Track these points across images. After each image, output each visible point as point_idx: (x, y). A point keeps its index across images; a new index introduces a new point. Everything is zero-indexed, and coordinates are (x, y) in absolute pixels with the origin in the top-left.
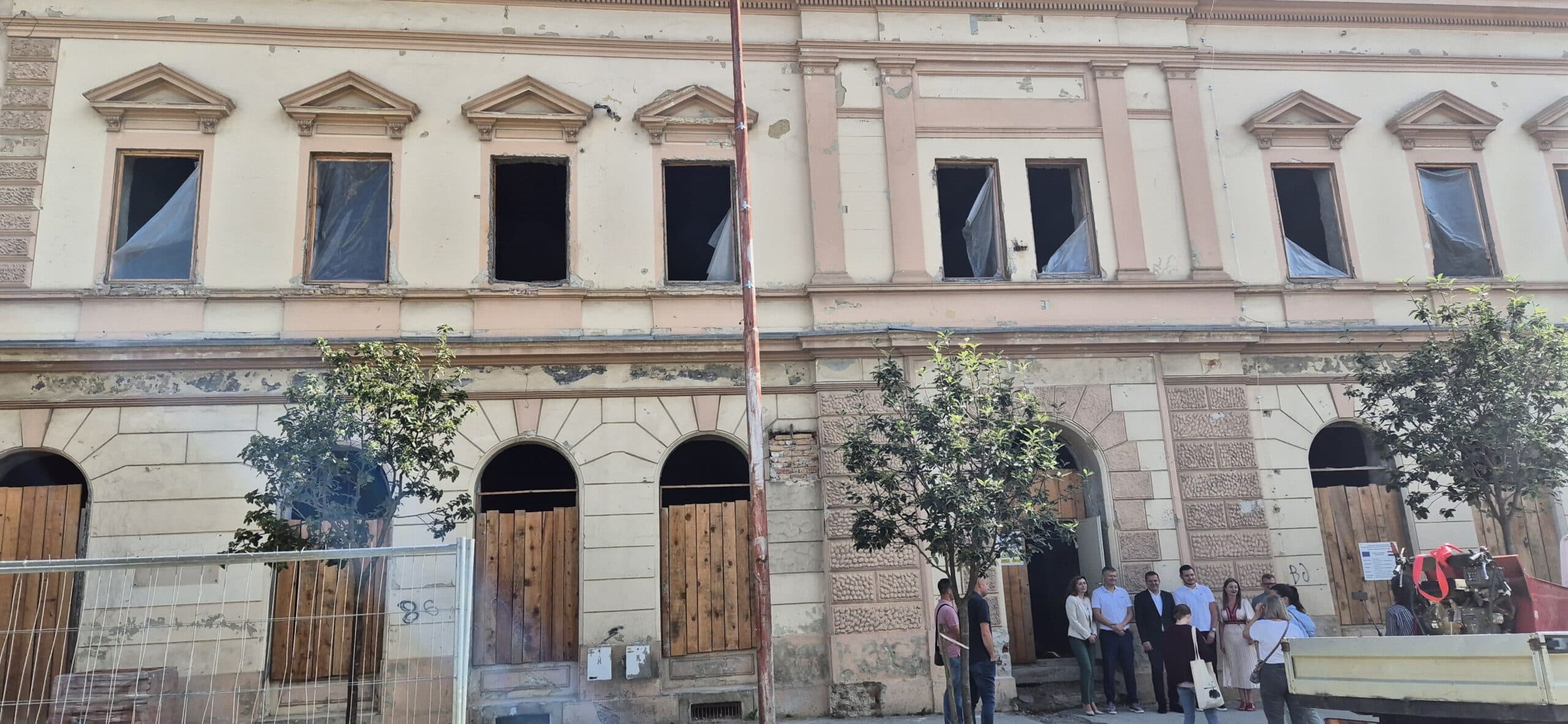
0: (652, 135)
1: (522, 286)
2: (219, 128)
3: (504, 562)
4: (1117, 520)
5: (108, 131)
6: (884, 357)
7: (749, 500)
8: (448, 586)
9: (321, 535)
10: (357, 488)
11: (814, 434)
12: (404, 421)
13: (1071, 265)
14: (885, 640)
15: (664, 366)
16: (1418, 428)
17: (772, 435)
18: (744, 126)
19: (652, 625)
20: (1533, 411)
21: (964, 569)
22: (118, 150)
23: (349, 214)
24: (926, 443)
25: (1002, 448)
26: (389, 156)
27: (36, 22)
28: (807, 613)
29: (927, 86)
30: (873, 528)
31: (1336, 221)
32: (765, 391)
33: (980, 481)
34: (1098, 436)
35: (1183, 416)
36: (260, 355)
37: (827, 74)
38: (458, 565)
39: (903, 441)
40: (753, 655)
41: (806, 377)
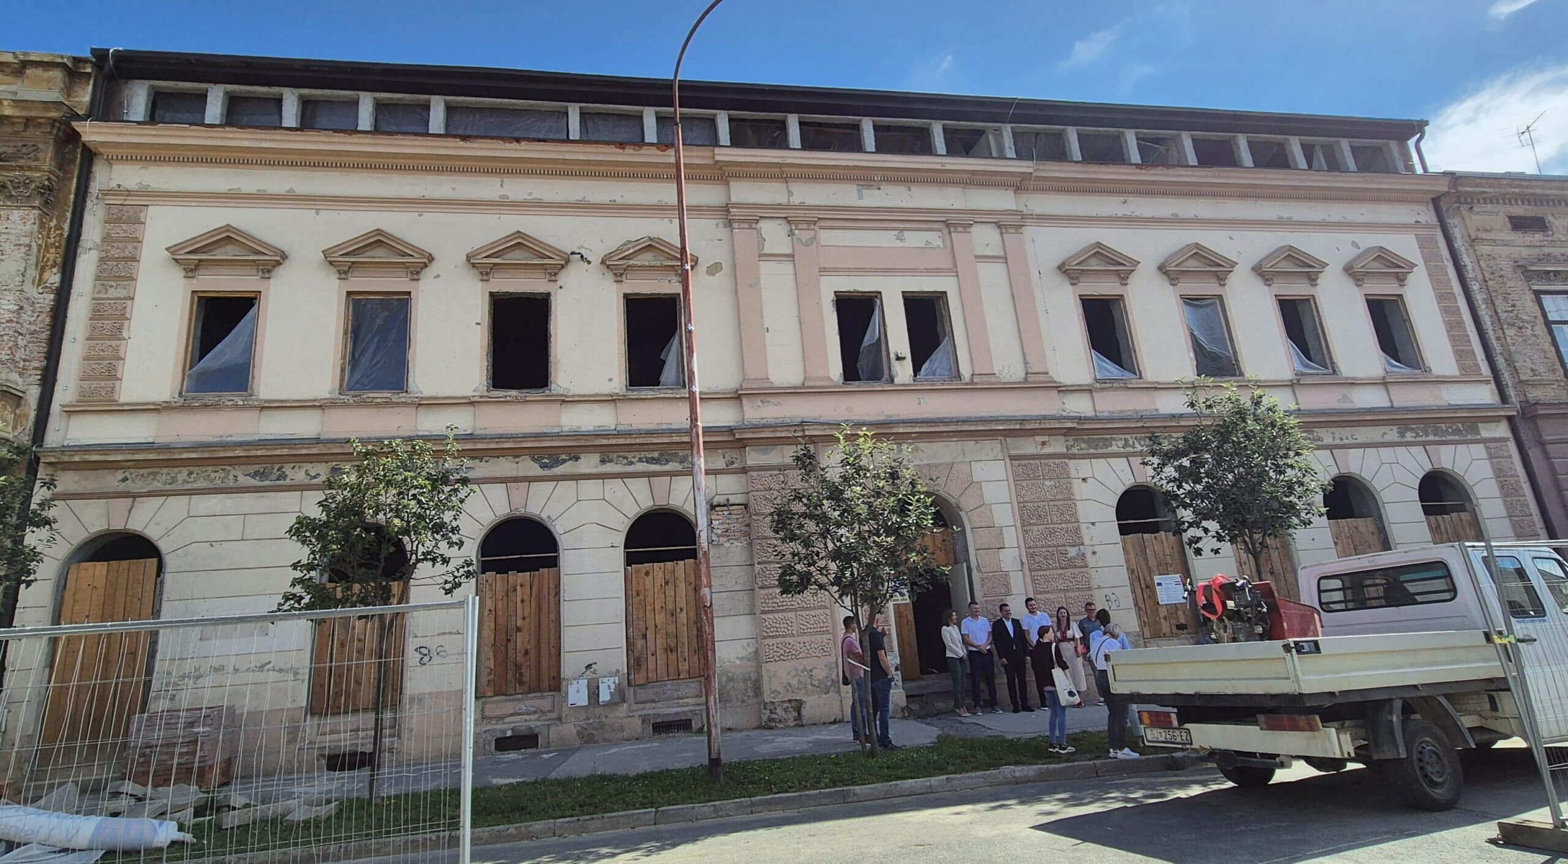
0: (615, 274)
1: (514, 393)
2: (274, 273)
3: (500, 613)
4: (978, 566)
5: (185, 277)
6: (801, 444)
7: (696, 559)
8: (455, 634)
9: (352, 595)
10: (382, 556)
11: (746, 506)
12: (419, 502)
13: (938, 371)
14: (805, 666)
15: (626, 454)
16: (1193, 488)
17: (713, 507)
18: (688, 267)
19: (620, 661)
20: (1272, 474)
21: (866, 607)
22: (193, 292)
23: (376, 339)
24: (834, 510)
25: (893, 512)
26: (409, 293)
27: (129, 193)
28: (743, 647)
29: (828, 237)
30: (795, 578)
31: (1127, 335)
32: (707, 472)
33: (876, 538)
34: (963, 502)
35: (1024, 484)
36: (304, 452)
37: (750, 228)
38: (465, 617)
39: (816, 509)
40: (700, 682)
41: (738, 461)
